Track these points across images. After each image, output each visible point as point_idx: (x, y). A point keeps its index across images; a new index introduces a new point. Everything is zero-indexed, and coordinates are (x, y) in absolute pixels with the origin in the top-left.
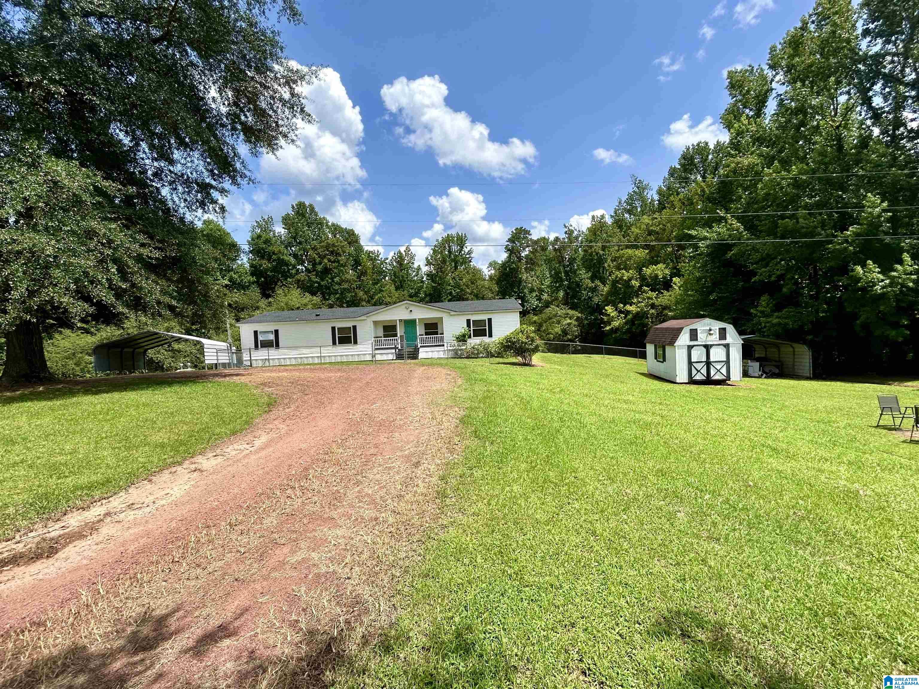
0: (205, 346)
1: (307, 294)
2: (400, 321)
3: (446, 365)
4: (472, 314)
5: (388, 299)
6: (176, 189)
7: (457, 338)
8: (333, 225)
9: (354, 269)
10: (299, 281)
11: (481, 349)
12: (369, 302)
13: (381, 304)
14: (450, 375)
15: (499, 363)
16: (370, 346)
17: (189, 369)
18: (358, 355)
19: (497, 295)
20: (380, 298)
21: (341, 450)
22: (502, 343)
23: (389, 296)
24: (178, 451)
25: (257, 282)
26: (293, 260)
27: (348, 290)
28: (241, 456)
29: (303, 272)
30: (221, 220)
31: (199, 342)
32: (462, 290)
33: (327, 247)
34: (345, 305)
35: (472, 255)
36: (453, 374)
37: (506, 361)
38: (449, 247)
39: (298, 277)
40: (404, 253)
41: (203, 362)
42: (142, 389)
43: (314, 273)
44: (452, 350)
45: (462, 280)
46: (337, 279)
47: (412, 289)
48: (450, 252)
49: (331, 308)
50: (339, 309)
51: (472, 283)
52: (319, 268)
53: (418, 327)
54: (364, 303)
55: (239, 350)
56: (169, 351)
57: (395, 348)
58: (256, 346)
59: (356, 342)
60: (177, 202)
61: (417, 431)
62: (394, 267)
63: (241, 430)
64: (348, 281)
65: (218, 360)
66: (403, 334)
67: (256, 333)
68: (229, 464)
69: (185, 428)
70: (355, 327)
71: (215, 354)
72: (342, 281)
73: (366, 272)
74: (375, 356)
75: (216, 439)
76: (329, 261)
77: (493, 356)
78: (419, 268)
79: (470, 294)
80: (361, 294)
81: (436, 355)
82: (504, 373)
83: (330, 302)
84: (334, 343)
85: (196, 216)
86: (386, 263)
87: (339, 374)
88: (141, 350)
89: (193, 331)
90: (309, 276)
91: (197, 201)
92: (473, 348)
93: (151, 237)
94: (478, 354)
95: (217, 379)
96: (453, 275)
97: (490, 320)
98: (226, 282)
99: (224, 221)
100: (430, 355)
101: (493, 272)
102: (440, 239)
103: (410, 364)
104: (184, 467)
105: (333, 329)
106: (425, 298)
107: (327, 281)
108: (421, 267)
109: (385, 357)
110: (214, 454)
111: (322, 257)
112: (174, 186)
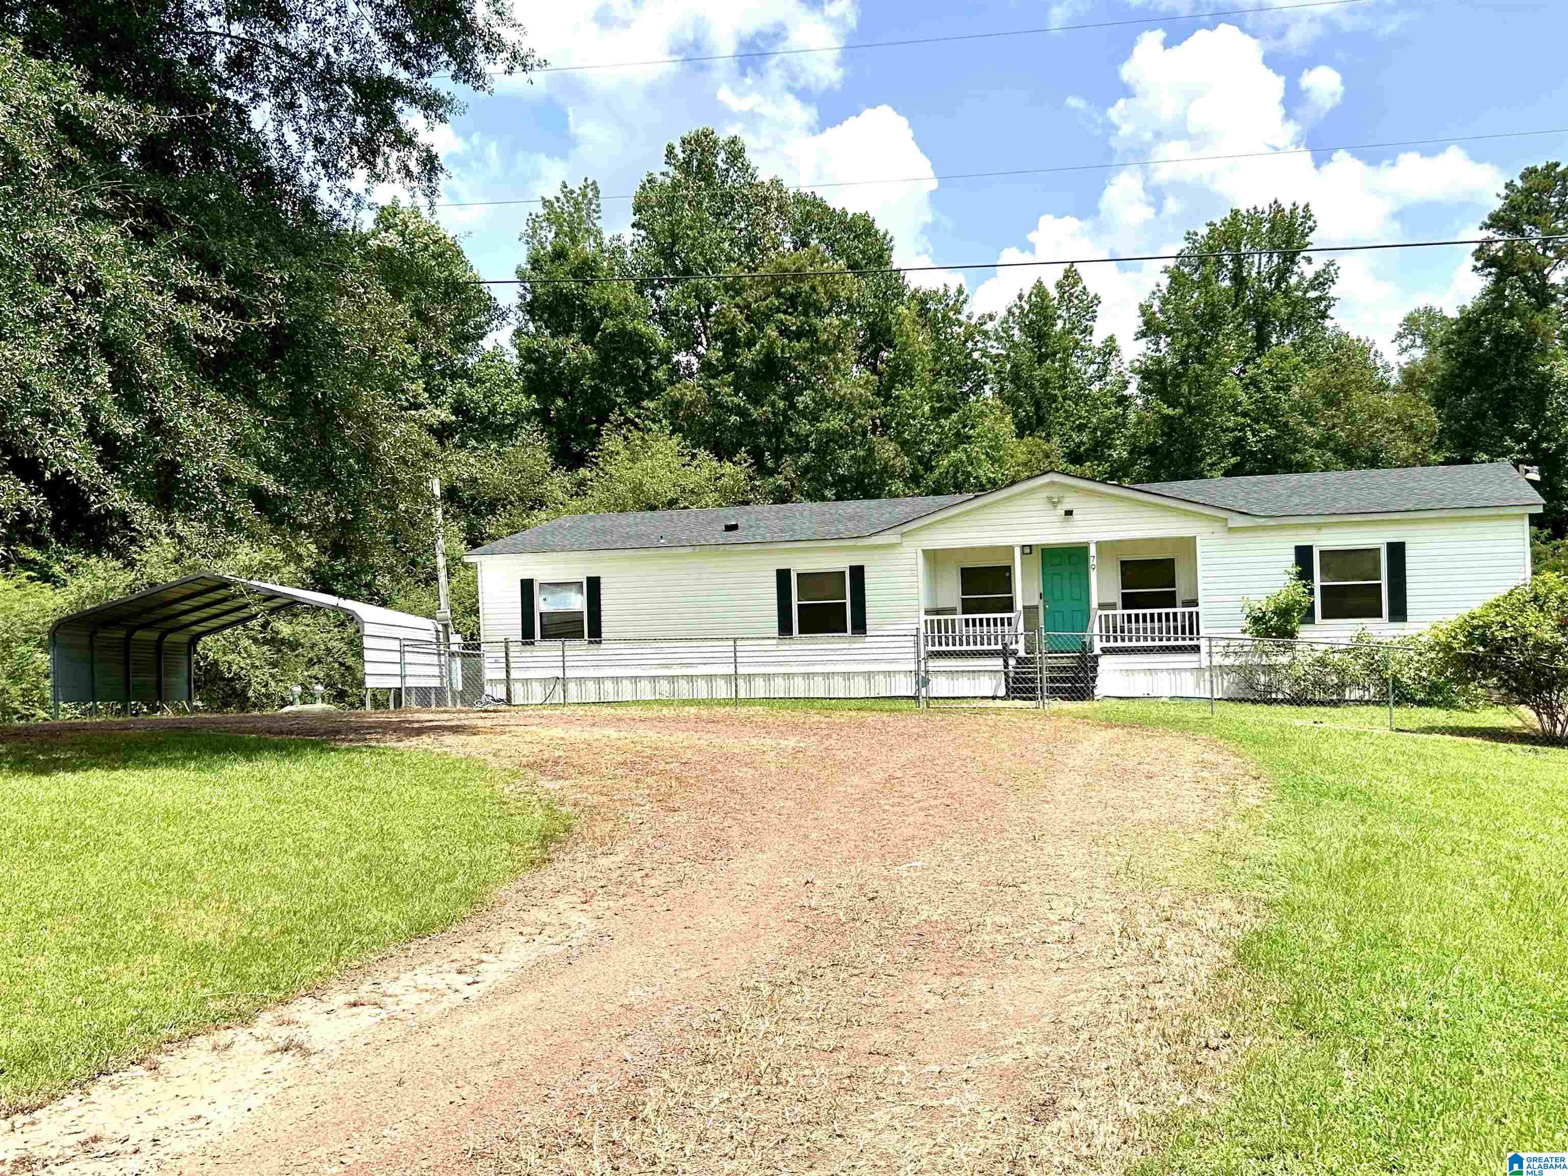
0: (368, 629)
1: (703, 454)
2: (1027, 550)
3: (1203, 724)
4: (1319, 527)
5: (986, 471)
6: (291, 106)
7: (1256, 620)
8: (800, 200)
9: (870, 362)
10: (676, 404)
11: (1356, 668)
12: (915, 479)
13: (959, 488)
14: (1215, 766)
15: (1430, 730)
16: (910, 642)
17: (319, 706)
18: (869, 675)
19: (1438, 447)
20: (956, 466)
21: (764, 1025)
22: (1448, 648)
23: (994, 460)
24: (244, 978)
25: (543, 415)
26: (657, 333)
27: (843, 436)
28: (432, 1012)
29: (691, 375)
30: (422, 202)
31: (351, 617)
32: (1284, 428)
33: (775, 283)
34: (828, 493)
35: (1333, 292)
36: (1229, 764)
37: (1466, 719)
38: (1238, 260)
39: (674, 392)
40: (1053, 292)
41: (361, 684)
42: (171, 763)
43: (729, 377)
44: (1230, 669)
45: (1286, 390)
46: (804, 399)
47: (1081, 428)
48: (1238, 279)
49: (784, 502)
50: (808, 505)
51: (1331, 402)
52: (747, 358)
53: (1093, 575)
54: (897, 485)
55: (473, 643)
56: (266, 642)
57: (1005, 653)
58: (528, 634)
59: (860, 627)
60: (295, 148)
61: (1057, 979)
62: (1015, 346)
63: (447, 921)
64: (842, 405)
65: (403, 677)
66: (1035, 601)
67: (527, 587)
68: (392, 1036)
69: (276, 898)
70: (858, 573)
71: (396, 657)
72: (824, 403)
73: (910, 368)
74: (926, 682)
75: (362, 946)
76: (784, 331)
77: (1404, 698)
78: (1110, 349)
79: (1319, 446)
80: (887, 450)
81: (1164, 686)
82: (1447, 769)
83: (780, 480)
84: (785, 628)
85: (349, 193)
86: (985, 334)
87: (791, 742)
88: (181, 637)
89: (336, 577)
90: (710, 389)
91: (354, 141)
92: (1322, 662)
93: (213, 268)
94: (1341, 686)
95: (391, 742)
96: (1251, 370)
97: (1397, 551)
98: (445, 415)
99: (432, 204)
100: (1139, 686)
101: (1419, 354)
102: (1204, 231)
103: (1059, 715)
104: (257, 1032)
105: (783, 576)
106: (1132, 462)
107: (773, 404)
108: (1119, 342)
109: (964, 687)
110: (352, 998)
111: (757, 319)
112: (288, 98)
